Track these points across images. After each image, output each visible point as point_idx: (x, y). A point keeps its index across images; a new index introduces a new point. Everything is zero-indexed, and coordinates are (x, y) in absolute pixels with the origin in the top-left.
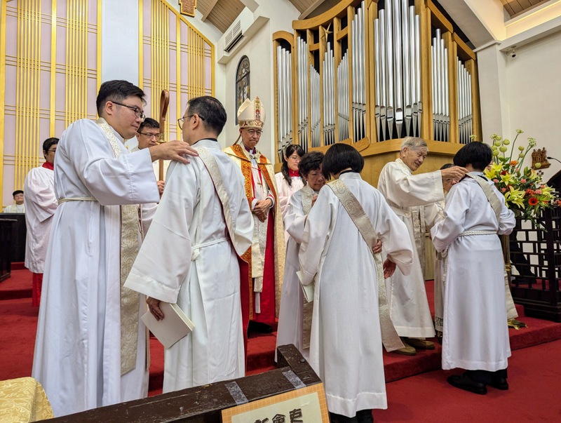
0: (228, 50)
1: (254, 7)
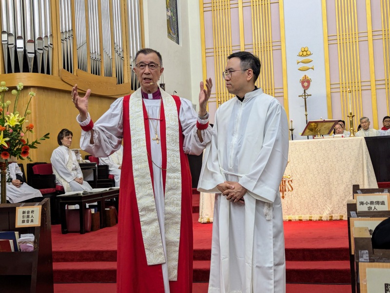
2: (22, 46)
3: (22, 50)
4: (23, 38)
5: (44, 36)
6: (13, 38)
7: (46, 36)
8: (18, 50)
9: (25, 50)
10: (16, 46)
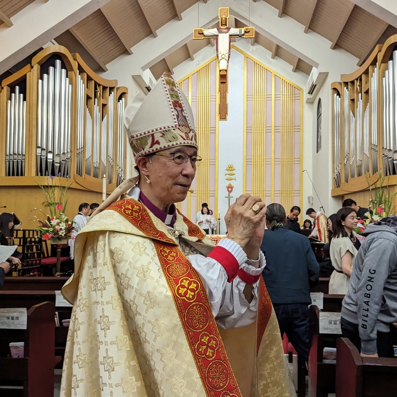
0: (311, 92)
1: (317, 65)
2: (52, 158)
3: (52, 160)
4: (52, 152)
5: (66, 152)
6: (45, 152)
7: (68, 152)
8: (48, 160)
9: (53, 161)
10: (47, 158)
